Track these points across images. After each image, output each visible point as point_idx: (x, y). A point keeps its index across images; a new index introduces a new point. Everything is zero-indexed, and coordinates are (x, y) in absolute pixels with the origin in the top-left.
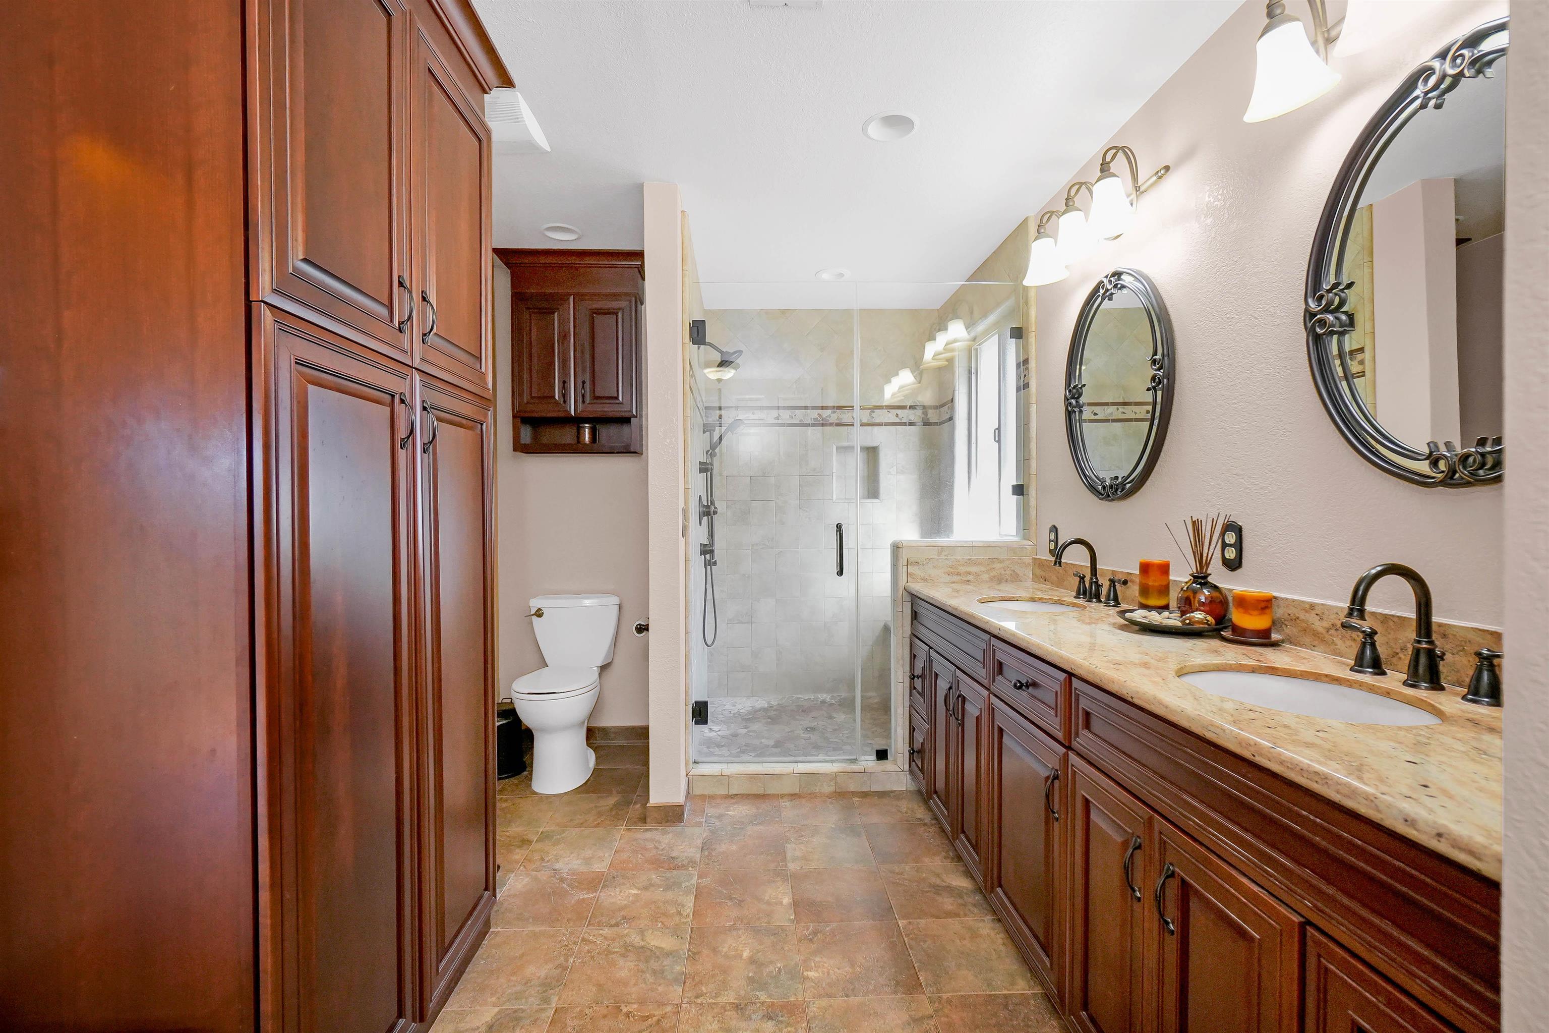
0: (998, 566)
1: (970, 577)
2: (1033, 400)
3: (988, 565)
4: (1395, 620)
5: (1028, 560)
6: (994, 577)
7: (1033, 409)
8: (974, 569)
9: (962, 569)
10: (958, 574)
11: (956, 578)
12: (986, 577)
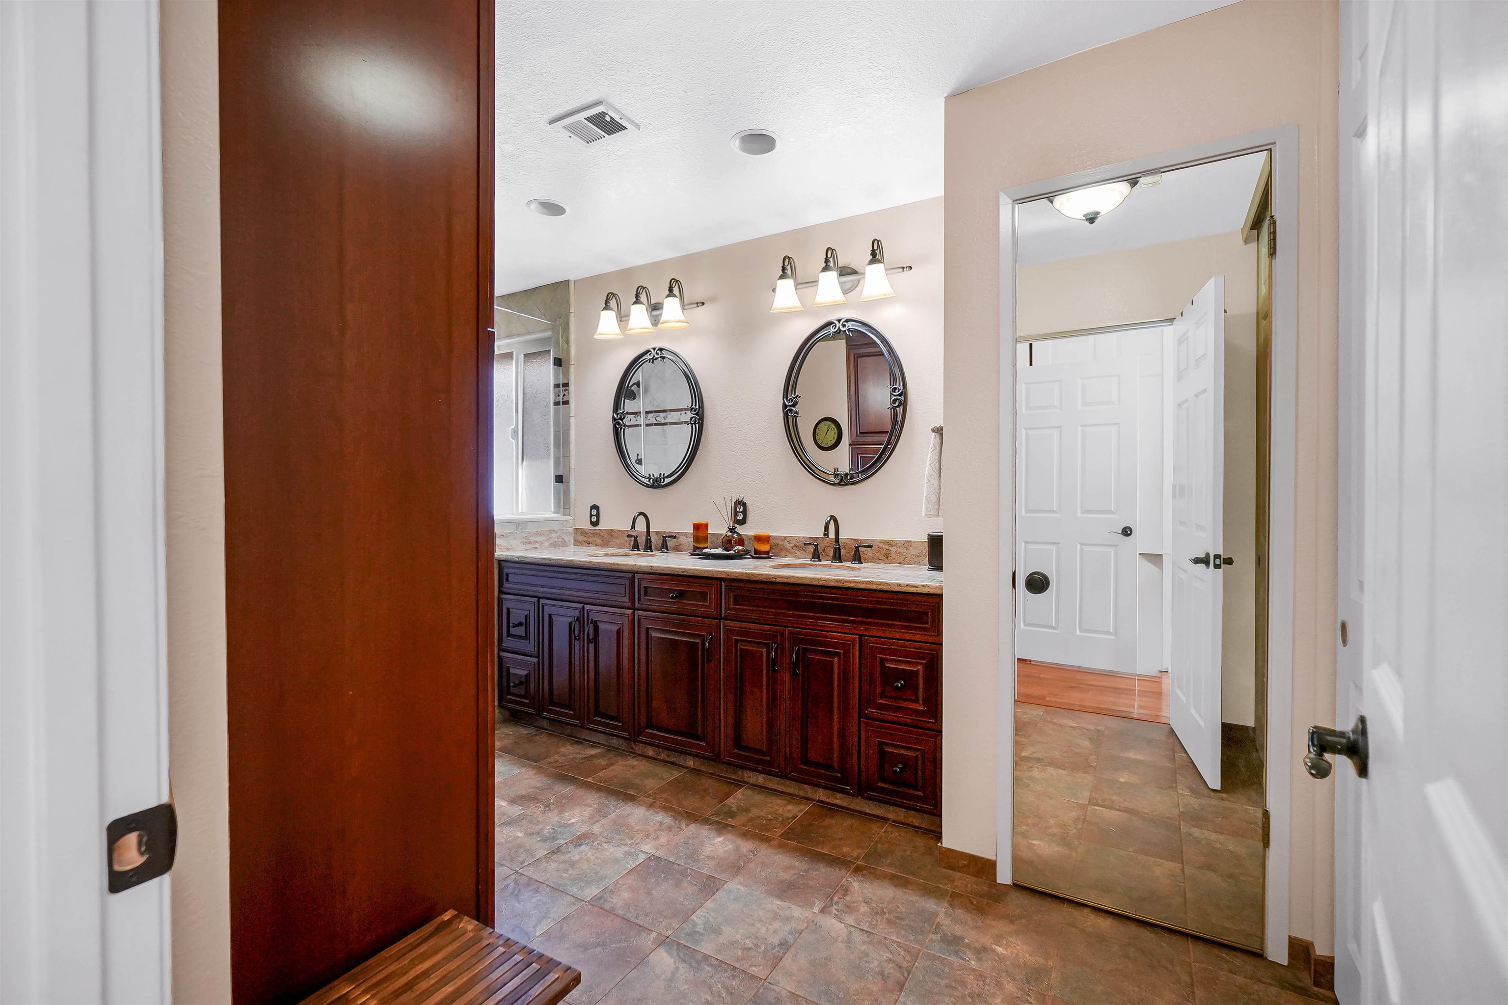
0: (554, 535)
1: (537, 545)
2: (572, 414)
3: (548, 535)
4: (820, 539)
5: (571, 530)
6: (551, 544)
7: (572, 420)
8: (539, 539)
9: (533, 539)
10: (530, 543)
11: (529, 546)
12: (546, 544)
